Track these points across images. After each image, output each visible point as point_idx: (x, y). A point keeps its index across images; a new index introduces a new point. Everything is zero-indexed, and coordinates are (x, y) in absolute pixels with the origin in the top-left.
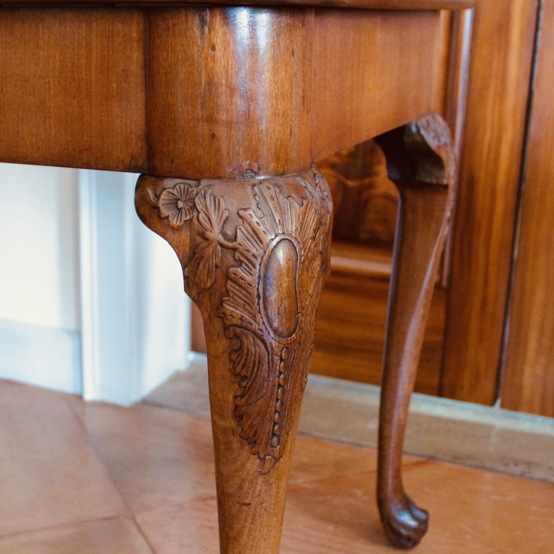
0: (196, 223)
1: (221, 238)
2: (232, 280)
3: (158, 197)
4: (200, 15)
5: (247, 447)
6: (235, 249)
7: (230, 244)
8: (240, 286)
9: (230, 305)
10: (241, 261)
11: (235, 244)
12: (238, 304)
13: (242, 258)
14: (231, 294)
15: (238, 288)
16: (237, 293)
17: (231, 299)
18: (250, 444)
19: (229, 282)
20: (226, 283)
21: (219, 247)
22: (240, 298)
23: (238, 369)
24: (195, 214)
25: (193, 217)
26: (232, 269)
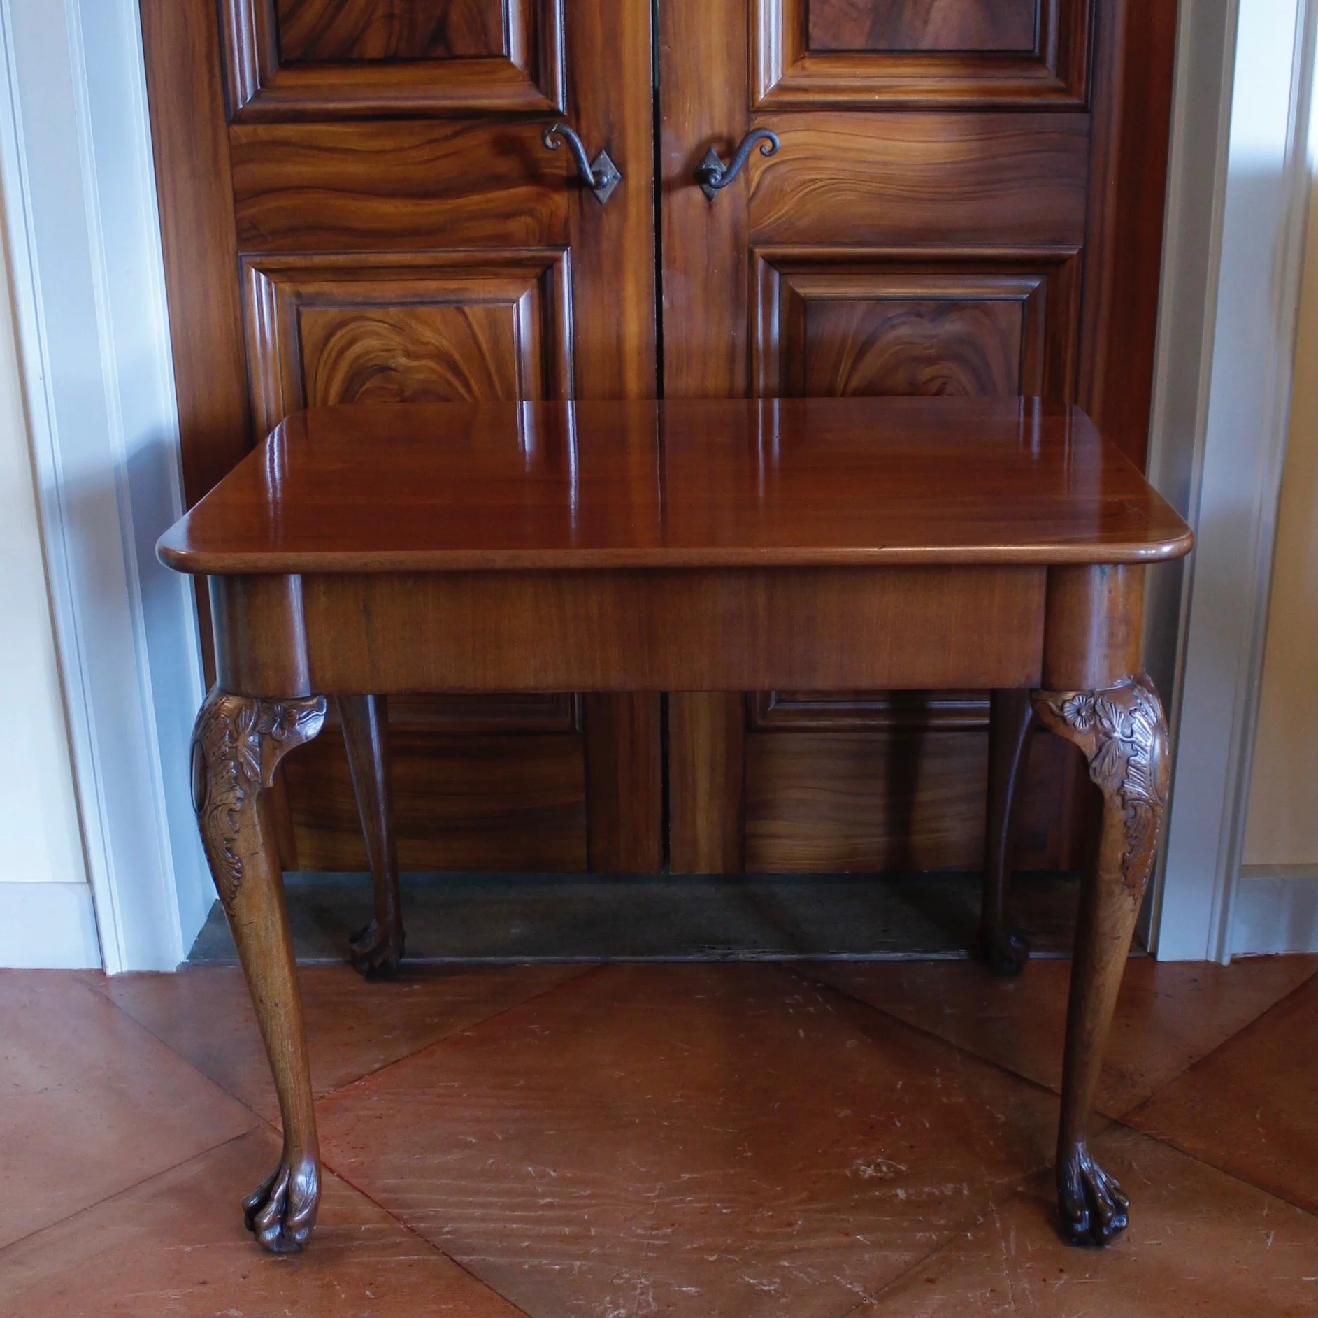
0: (1100, 727)
1: (1120, 736)
2: (1132, 766)
3: (1062, 708)
4: (1101, 568)
5: (1126, 892)
6: (1132, 742)
7: (1129, 740)
8: (1138, 769)
9: (1129, 785)
10: (1137, 750)
11: (1133, 739)
12: (1135, 782)
13: (1139, 748)
14: (1130, 776)
15: (1135, 771)
16: (1135, 774)
17: (1130, 780)
18: (1129, 888)
19: (1130, 768)
20: (1127, 768)
21: (1120, 742)
22: (1138, 778)
23: (1131, 832)
24: (1097, 718)
25: (1095, 722)
26: (1131, 758)
